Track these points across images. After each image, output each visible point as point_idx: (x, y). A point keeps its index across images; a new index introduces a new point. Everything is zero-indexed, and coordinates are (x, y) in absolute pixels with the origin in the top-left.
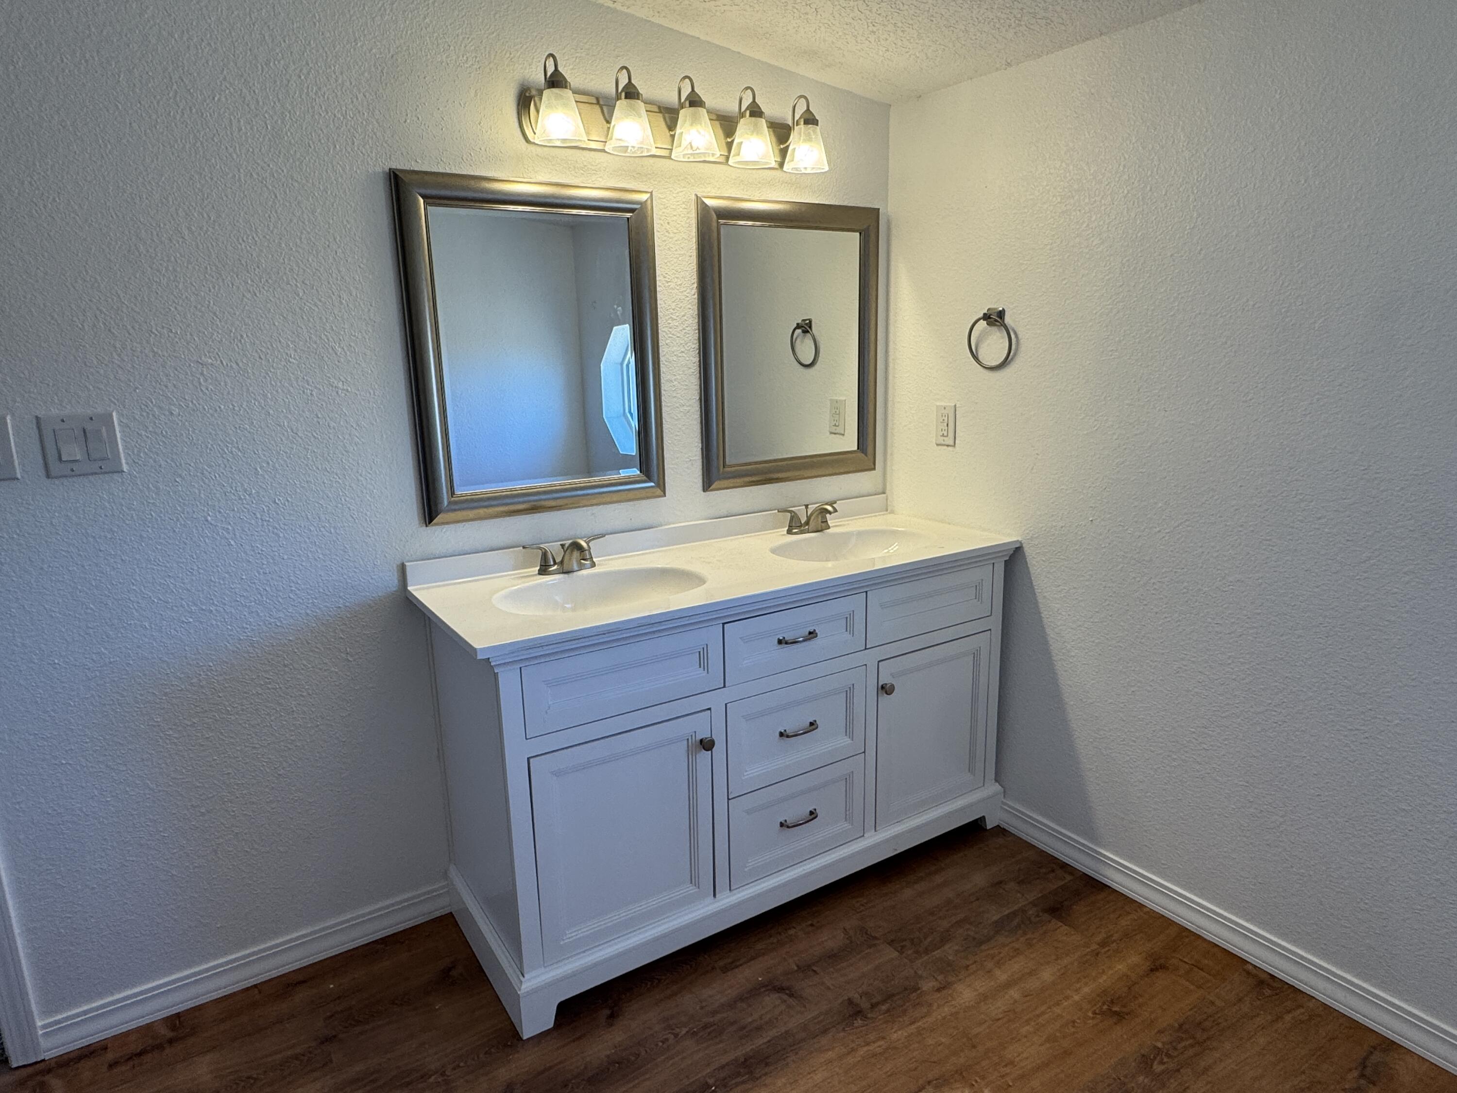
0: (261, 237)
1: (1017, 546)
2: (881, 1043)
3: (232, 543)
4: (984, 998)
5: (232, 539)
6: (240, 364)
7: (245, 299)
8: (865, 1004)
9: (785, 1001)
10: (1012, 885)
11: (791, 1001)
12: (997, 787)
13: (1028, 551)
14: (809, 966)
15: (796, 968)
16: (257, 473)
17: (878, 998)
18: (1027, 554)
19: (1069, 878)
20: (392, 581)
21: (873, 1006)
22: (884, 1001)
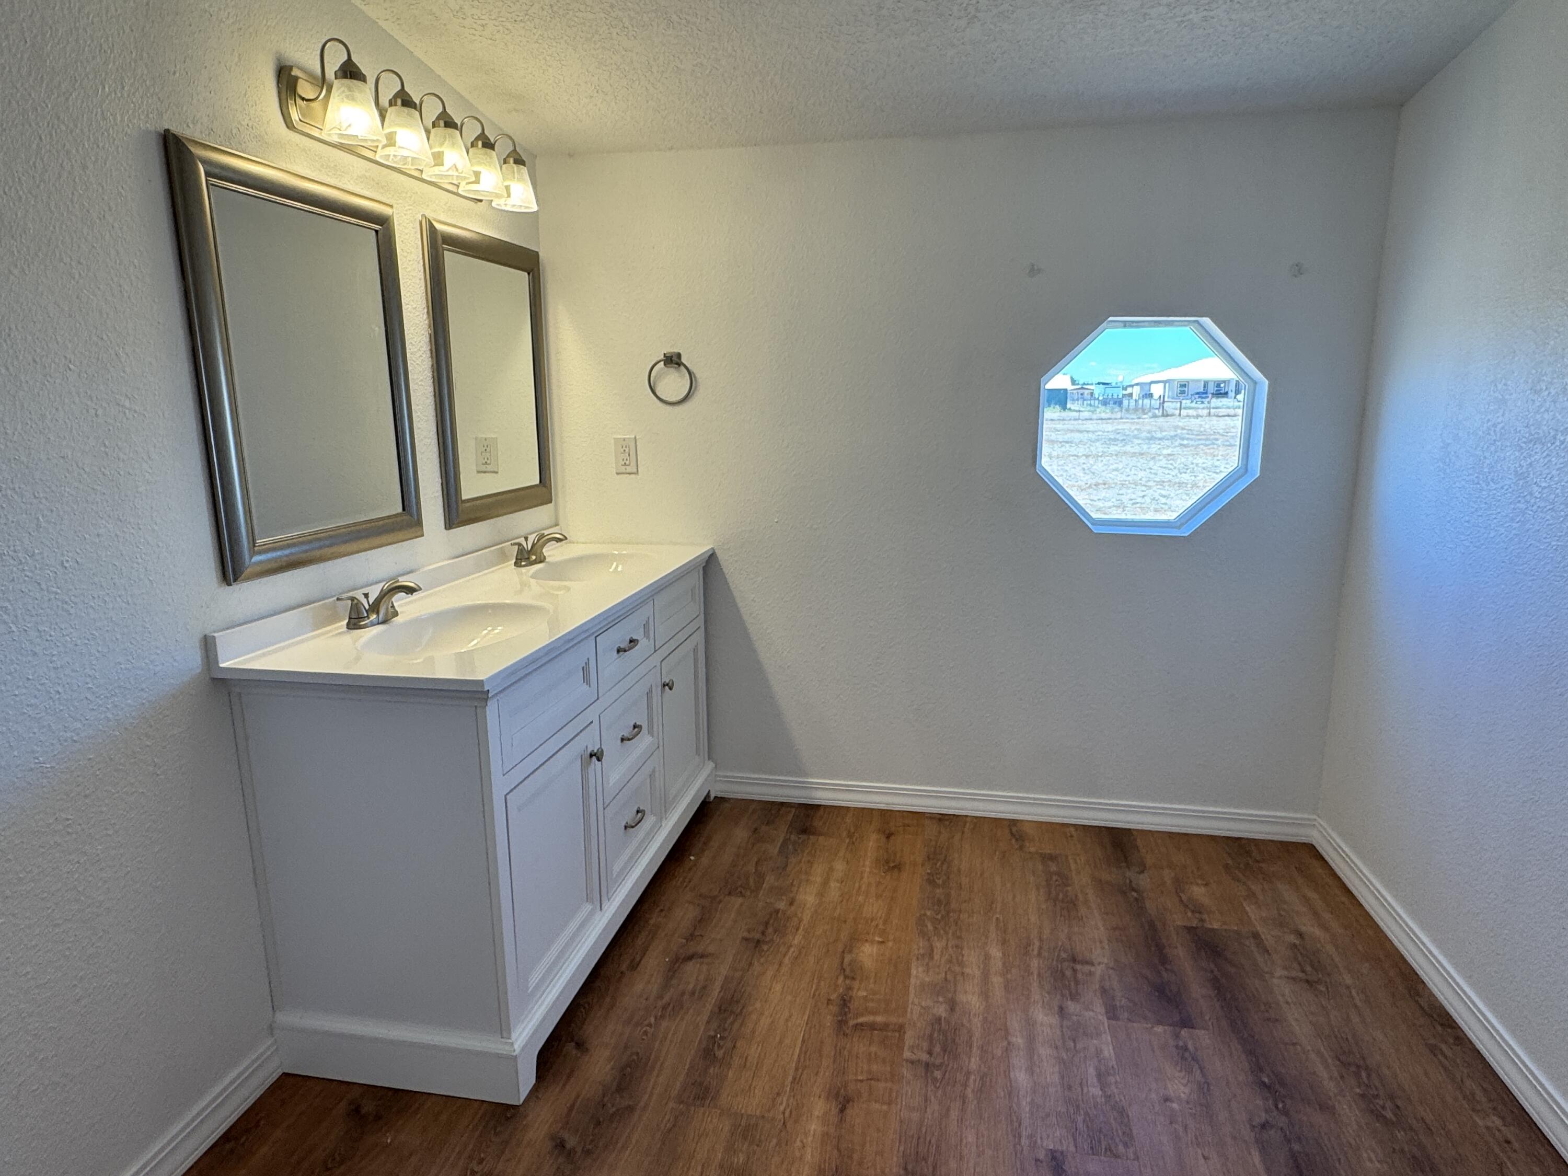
0: (26, 191)
1: (711, 553)
2: (792, 949)
3: (14, 628)
4: (821, 895)
5: (13, 623)
6: (11, 369)
7: (12, 277)
8: (757, 936)
9: (703, 963)
10: (764, 828)
11: (706, 960)
12: (711, 765)
13: (719, 554)
14: (692, 935)
15: (684, 941)
16: (38, 526)
17: (761, 928)
18: (719, 558)
19: (793, 810)
20: (194, 659)
21: (763, 933)
22: (766, 927)
